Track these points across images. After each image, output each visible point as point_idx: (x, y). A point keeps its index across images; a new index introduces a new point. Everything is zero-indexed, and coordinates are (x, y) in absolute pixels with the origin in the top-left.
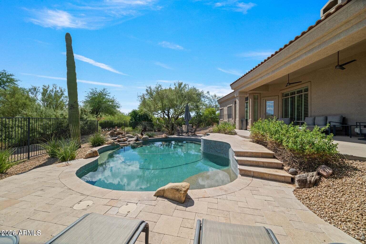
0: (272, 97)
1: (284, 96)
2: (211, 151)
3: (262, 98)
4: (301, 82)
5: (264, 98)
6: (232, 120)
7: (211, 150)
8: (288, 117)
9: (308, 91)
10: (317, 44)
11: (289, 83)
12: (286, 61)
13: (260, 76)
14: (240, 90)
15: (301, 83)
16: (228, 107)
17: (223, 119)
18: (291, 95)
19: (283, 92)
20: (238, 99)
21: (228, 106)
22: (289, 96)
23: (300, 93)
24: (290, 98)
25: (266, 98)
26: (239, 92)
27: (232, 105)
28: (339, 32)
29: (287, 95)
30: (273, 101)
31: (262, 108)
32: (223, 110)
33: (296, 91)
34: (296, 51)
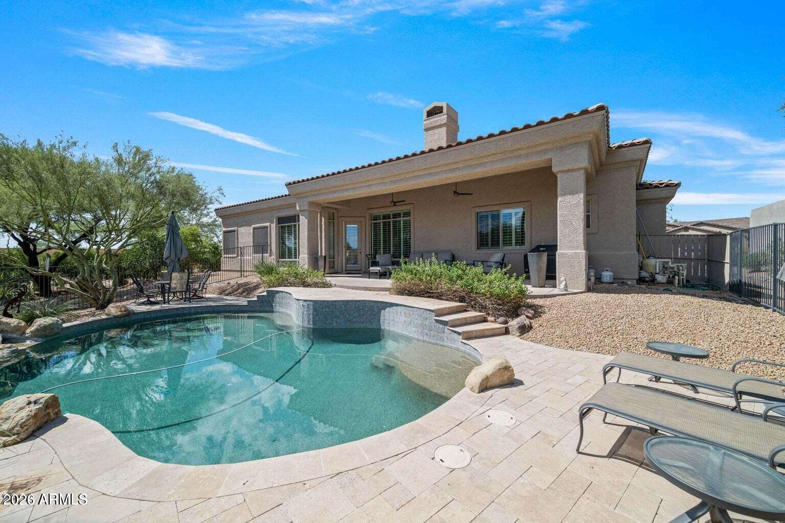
0: (356, 219)
1: (372, 219)
2: (336, 322)
3: (341, 219)
4: (404, 201)
5: (343, 219)
6: (271, 256)
7: (335, 320)
8: (390, 253)
9: (410, 216)
10: (461, 165)
11: (392, 201)
12: (417, 174)
13: (367, 184)
14: (311, 199)
15: (404, 203)
16: (254, 229)
17: (236, 255)
18: (383, 219)
19: (372, 212)
20: (307, 215)
21: (253, 226)
22: (380, 219)
23: (397, 218)
24: (382, 223)
25: (347, 219)
26: (309, 202)
27: (268, 224)
28: (485, 161)
29: (376, 218)
30: (357, 226)
31: (340, 236)
32: (237, 233)
33: (391, 214)
34: (436, 165)
